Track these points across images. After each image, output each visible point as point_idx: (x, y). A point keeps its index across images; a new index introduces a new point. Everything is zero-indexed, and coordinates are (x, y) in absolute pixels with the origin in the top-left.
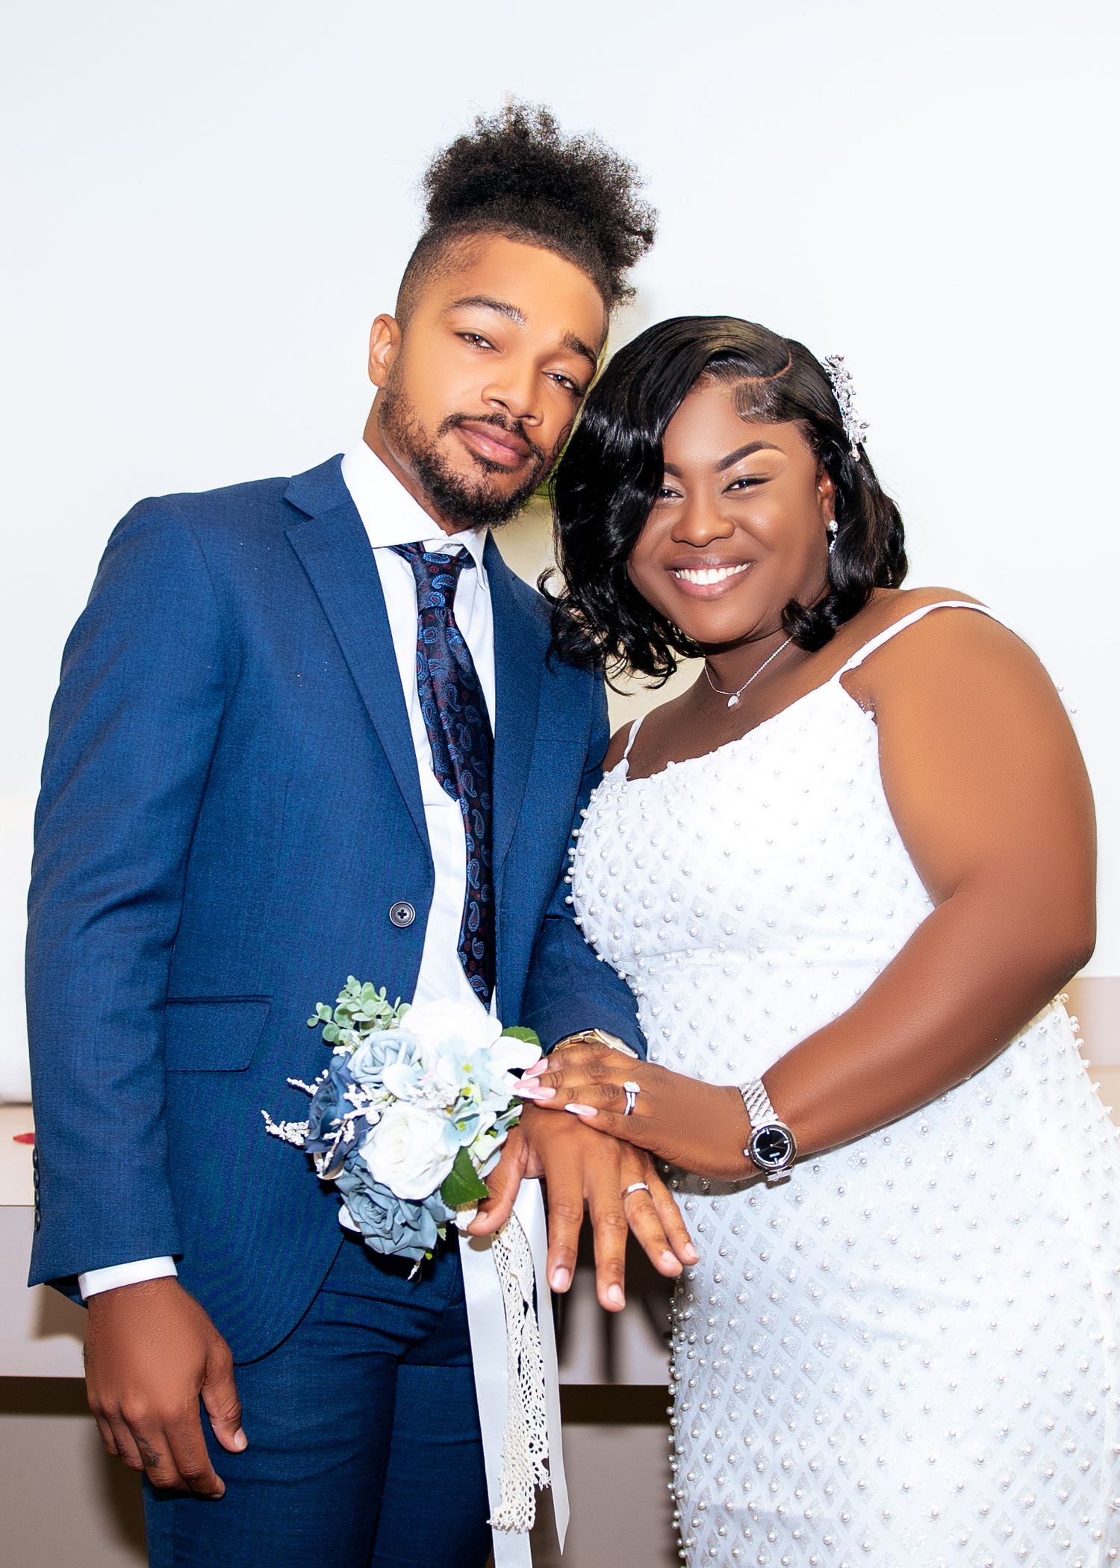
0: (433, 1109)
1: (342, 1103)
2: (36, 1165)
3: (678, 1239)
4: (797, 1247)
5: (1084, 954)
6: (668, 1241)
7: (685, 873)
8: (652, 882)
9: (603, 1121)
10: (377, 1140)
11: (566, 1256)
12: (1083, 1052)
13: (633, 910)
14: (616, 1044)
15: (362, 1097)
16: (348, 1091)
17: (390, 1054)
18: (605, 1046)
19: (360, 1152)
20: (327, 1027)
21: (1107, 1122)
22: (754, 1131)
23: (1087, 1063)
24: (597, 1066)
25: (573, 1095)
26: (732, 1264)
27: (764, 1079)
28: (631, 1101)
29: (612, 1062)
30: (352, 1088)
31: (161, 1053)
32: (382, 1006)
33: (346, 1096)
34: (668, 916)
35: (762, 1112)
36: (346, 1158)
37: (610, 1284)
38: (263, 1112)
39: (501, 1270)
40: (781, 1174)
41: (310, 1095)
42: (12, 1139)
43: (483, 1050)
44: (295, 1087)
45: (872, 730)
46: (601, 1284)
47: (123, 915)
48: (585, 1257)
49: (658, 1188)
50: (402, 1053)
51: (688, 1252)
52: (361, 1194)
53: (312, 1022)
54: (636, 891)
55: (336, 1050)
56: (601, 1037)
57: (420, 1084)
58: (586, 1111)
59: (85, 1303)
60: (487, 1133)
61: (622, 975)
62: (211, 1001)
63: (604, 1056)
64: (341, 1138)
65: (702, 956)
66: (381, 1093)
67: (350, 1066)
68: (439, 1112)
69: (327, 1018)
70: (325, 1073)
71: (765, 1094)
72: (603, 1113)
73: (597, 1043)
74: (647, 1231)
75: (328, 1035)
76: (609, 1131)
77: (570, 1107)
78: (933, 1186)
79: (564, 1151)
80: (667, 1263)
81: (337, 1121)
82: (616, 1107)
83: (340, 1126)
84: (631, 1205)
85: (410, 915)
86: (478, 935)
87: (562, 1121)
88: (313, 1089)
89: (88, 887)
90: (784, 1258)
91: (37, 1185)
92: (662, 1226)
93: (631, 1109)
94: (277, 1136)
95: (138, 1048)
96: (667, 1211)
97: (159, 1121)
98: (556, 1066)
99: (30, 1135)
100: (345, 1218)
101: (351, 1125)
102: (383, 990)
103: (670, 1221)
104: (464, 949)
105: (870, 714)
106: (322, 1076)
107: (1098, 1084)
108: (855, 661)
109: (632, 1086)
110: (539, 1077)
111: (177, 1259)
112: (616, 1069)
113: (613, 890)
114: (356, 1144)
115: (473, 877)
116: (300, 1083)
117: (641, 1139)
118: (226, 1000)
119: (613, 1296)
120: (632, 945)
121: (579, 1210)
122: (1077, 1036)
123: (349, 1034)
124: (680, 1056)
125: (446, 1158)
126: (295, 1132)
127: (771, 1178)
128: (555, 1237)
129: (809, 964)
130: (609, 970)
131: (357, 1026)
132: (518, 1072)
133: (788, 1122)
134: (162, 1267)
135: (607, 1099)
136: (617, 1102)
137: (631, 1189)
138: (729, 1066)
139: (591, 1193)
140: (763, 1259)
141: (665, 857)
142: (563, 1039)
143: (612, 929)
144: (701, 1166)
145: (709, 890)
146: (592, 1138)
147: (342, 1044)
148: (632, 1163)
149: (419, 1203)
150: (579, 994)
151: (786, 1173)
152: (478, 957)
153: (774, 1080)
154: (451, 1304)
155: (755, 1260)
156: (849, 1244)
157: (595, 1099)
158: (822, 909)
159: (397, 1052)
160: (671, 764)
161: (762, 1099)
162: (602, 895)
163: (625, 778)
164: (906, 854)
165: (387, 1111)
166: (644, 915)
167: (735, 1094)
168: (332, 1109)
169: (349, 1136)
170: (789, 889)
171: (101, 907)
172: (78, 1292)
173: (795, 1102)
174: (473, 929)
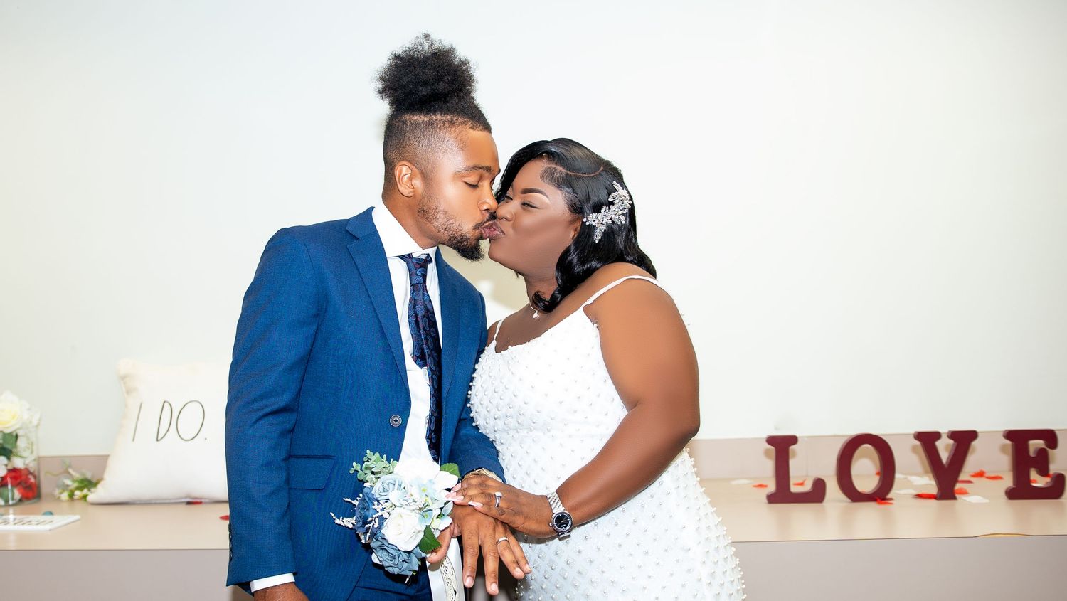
0: (414, 510)
1: (371, 510)
2: (230, 531)
3: (522, 562)
4: (568, 563)
5: (695, 431)
6: (517, 563)
7: (514, 395)
8: (501, 399)
9: (485, 509)
10: (388, 525)
11: (471, 571)
12: (697, 474)
13: (494, 411)
14: (492, 475)
15: (381, 507)
16: (374, 505)
17: (391, 486)
18: (487, 476)
19: (382, 531)
20: (359, 474)
21: (708, 505)
22: (554, 515)
23: (698, 479)
24: (482, 485)
25: (472, 498)
26: (539, 571)
27: (557, 491)
28: (498, 501)
29: (490, 483)
30: (376, 503)
31: (287, 481)
32: (385, 464)
33: (374, 507)
34: (508, 415)
35: (557, 507)
36: (376, 534)
37: (492, 583)
38: (331, 513)
39: (444, 576)
40: (566, 534)
41: (354, 505)
42: (218, 518)
43: (430, 481)
44: (347, 501)
45: (596, 332)
46: (488, 583)
47: (271, 418)
48: (480, 572)
49: (512, 540)
50: (396, 485)
51: (527, 568)
52: (382, 549)
53: (352, 472)
54: (494, 403)
55: (365, 485)
56: (485, 471)
57: (406, 498)
58: (478, 504)
59: (253, 594)
60: (437, 518)
61: (491, 440)
62: (308, 457)
63: (486, 481)
64: (373, 525)
65: (524, 433)
66: (389, 504)
67: (373, 492)
68: (417, 511)
69: (359, 469)
70: (361, 495)
71: (558, 499)
72: (485, 506)
73: (483, 474)
74: (508, 559)
75: (360, 476)
76: (488, 514)
77: (471, 503)
78: (628, 535)
79: (471, 524)
80: (517, 573)
81: (370, 519)
82: (491, 503)
83: (371, 521)
84: (500, 547)
85: (399, 421)
86: (434, 431)
87: (468, 510)
88: (356, 502)
89: (255, 406)
90: (562, 569)
91: (231, 540)
92: (515, 557)
93: (498, 504)
94: (340, 525)
95: (277, 478)
96: (517, 550)
97: (286, 512)
98: (465, 486)
99: (227, 516)
100: (375, 559)
101: (377, 520)
102: (385, 456)
103: (518, 554)
104: (428, 438)
105: (596, 325)
106: (359, 497)
107: (704, 489)
108: (590, 301)
109: (499, 494)
110: (457, 492)
111: (295, 574)
112: (491, 486)
113: (485, 402)
114: (380, 528)
115: (433, 405)
116: (349, 500)
117: (503, 518)
118: (315, 457)
119: (493, 588)
120: (494, 427)
121: (477, 550)
122: (694, 466)
123: (370, 477)
124: (514, 478)
125: (419, 532)
126: (348, 522)
127: (561, 536)
128: (466, 562)
129: (570, 436)
130: (485, 438)
131: (373, 473)
132: (449, 490)
133: (570, 511)
134: (288, 578)
135: (487, 500)
136: (491, 501)
137: (500, 540)
138: (535, 482)
139: (482, 542)
140: (552, 569)
141: (506, 388)
142: (467, 473)
143: (485, 419)
144: (530, 531)
145: (525, 403)
146: (482, 517)
147: (368, 481)
148: (500, 529)
149: (409, 552)
150: (474, 452)
151: (569, 534)
152: (434, 441)
153: (563, 492)
154: (418, 592)
155: (549, 569)
156: (591, 561)
157: (482, 500)
158: (575, 412)
159: (394, 485)
160: (510, 347)
161: (557, 501)
162: (481, 404)
163: (495, 352)
164: (614, 387)
165: (392, 512)
166: (498, 414)
167: (544, 498)
168: (367, 513)
169: (377, 525)
170: (561, 403)
171: (261, 414)
172: (250, 589)
173: (573, 501)
174: (433, 429)
